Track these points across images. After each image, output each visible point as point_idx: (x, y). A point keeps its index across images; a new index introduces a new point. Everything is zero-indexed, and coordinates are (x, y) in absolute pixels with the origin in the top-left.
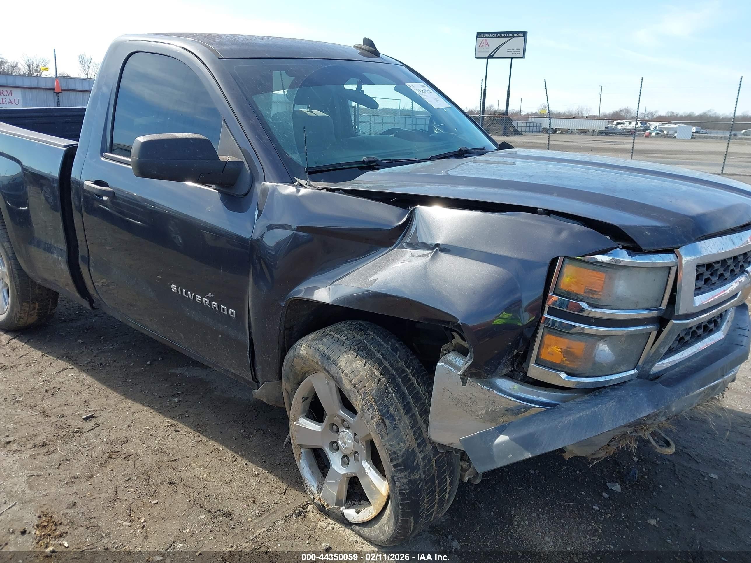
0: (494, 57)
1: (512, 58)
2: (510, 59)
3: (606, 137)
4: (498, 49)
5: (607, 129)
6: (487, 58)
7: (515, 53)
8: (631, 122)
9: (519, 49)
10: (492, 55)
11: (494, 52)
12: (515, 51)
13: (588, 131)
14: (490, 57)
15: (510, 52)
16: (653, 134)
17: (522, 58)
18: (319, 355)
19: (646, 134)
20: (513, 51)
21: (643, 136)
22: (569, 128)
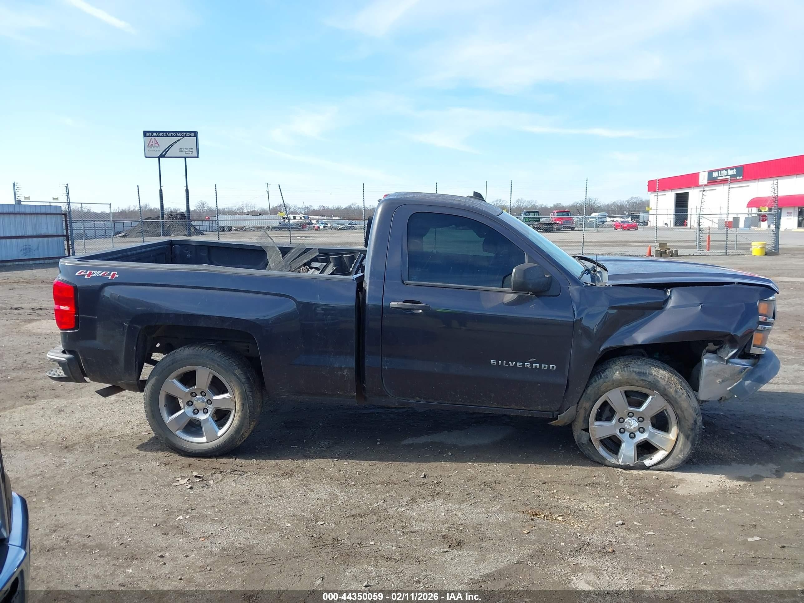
0: (165, 156)
1: (185, 158)
2: (184, 159)
3: (280, 232)
4: (169, 148)
5: (281, 225)
6: (159, 158)
7: (188, 152)
8: (295, 217)
9: (192, 149)
10: (163, 154)
11: (166, 151)
12: (188, 150)
13: (264, 227)
14: (162, 156)
15: (183, 151)
16: (321, 227)
17: (197, 157)
18: (635, 374)
19: (315, 227)
20: (186, 150)
21: (313, 229)
22: (244, 225)
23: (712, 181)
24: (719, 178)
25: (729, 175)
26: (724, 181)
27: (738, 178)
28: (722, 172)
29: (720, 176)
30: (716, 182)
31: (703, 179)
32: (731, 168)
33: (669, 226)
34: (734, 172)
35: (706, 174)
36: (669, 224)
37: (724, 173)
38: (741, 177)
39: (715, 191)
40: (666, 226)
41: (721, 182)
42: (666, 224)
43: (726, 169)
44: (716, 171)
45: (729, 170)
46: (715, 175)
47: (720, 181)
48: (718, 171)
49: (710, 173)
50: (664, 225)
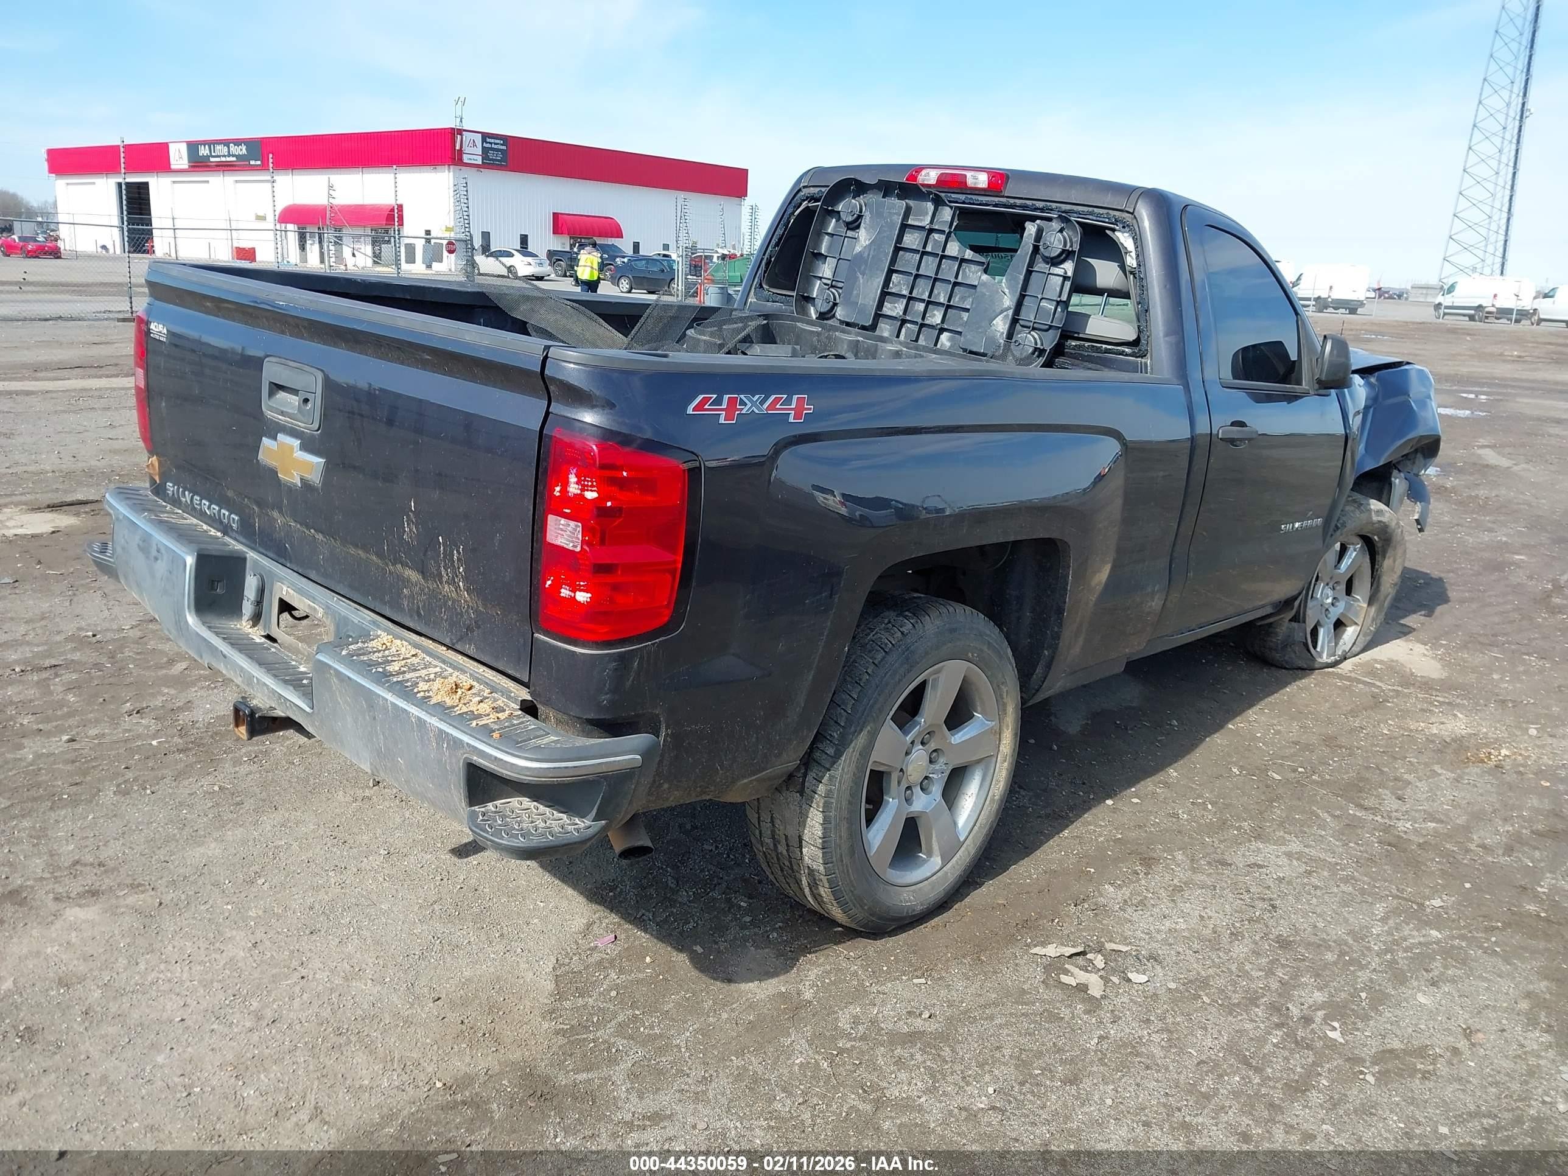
23: (199, 164)
24: (212, 159)
25: (233, 156)
26: (225, 167)
27: (252, 162)
28: (218, 147)
29: (213, 154)
30: (208, 166)
31: (179, 157)
32: (237, 142)
33: (111, 251)
34: (242, 150)
35: (184, 148)
36: (110, 247)
37: (221, 149)
38: (259, 163)
39: (206, 184)
40: (104, 252)
41: (218, 168)
42: (104, 247)
43: (226, 143)
44: (204, 143)
45: (231, 145)
46: (204, 151)
47: (217, 166)
48: (211, 143)
49: (193, 146)
50: (100, 250)
